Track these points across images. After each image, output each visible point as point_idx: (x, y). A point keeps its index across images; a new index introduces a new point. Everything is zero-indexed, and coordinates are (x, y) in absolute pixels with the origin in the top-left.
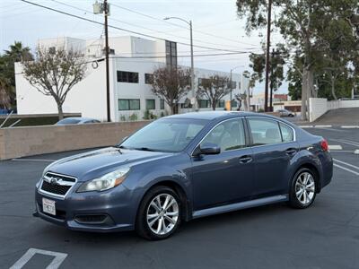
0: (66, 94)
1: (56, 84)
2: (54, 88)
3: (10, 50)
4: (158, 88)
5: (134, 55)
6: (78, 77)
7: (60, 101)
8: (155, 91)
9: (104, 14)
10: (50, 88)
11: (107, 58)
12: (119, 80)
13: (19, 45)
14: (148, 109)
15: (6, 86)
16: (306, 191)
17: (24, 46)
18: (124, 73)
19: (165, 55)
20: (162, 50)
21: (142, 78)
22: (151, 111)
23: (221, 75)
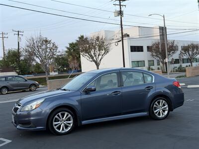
0: (101, 60)
1: (96, 56)
2: (95, 58)
3: (78, 40)
4: (154, 54)
5: (141, 37)
6: (107, 51)
7: (98, 65)
8: (153, 56)
9: (120, 17)
10: (92, 58)
11: (123, 40)
12: (131, 51)
13: (82, 37)
14: (149, 66)
15: (77, 58)
16: (161, 109)
17: (85, 37)
18: (135, 47)
19: (159, 34)
20: (157, 32)
21: (145, 49)
22: (151, 67)
23: (195, 43)
